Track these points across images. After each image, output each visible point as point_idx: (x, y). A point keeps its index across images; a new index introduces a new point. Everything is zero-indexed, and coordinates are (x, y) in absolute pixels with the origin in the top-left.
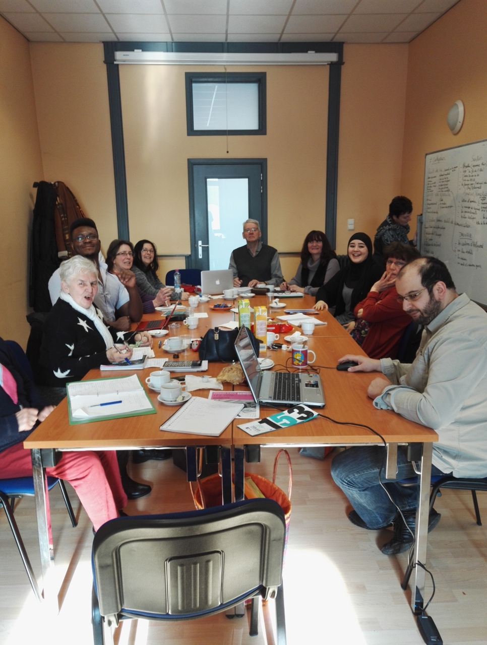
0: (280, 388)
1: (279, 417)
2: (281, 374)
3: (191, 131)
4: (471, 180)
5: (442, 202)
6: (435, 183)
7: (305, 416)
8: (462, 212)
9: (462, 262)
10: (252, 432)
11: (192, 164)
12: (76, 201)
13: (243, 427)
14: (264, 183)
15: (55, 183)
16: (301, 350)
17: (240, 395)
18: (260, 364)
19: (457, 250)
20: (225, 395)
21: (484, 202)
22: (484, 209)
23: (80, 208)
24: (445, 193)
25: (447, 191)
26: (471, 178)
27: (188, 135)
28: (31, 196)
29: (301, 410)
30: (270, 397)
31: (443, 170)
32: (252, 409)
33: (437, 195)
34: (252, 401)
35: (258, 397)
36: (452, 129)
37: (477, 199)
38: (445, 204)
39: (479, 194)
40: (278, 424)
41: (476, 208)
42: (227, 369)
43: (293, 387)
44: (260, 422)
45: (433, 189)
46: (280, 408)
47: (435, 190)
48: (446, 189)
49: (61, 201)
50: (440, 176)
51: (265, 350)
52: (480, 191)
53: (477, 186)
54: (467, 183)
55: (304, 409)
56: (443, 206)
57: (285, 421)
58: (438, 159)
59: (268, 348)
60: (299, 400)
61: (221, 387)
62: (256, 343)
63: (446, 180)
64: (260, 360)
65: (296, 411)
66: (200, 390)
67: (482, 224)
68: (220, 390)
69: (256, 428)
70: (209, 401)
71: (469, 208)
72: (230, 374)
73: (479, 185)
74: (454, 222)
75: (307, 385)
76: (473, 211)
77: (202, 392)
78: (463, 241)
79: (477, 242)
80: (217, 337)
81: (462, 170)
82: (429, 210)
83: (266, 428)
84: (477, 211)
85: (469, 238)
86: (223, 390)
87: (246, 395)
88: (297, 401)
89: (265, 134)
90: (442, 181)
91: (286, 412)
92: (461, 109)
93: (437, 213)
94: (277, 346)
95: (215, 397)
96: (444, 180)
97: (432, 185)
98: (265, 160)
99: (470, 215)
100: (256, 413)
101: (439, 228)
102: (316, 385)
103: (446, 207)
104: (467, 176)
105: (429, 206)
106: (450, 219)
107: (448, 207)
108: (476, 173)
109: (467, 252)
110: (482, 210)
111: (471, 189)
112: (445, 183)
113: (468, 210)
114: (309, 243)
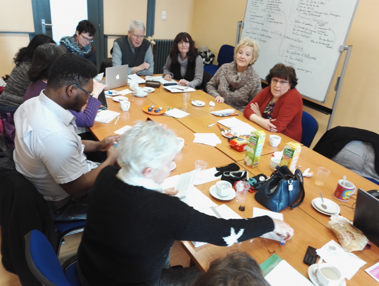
4: (308, 8)
5: (271, 17)
8: (294, 30)
19: (285, 56)
21: (322, 27)
22: (321, 33)
24: (275, 11)
25: (277, 10)
26: (309, 6)
37: (314, 23)
39: (316, 21)
41: (311, 29)
45: (257, 5)
47: (261, 6)
48: (277, 9)
53: (315, 14)
54: (303, 9)
56: (271, 20)
63: (278, 1)
67: (317, 43)
71: (303, 28)
73: (318, 14)
74: (283, 35)
76: (308, 31)
78: (292, 51)
79: (309, 55)
82: (252, 20)
84: (312, 32)
85: (300, 50)
90: (271, 1)
93: (262, 24)
97: (257, 2)
99: (304, 34)
101: (263, 35)
103: (274, 22)
104: (303, 4)
105: (252, 17)
106: (278, 31)
107: (277, 23)
108: (316, 5)
109: (296, 59)
110: (319, 33)
111: (308, 15)
112: (277, 4)
113: (301, 29)
114: (178, 44)
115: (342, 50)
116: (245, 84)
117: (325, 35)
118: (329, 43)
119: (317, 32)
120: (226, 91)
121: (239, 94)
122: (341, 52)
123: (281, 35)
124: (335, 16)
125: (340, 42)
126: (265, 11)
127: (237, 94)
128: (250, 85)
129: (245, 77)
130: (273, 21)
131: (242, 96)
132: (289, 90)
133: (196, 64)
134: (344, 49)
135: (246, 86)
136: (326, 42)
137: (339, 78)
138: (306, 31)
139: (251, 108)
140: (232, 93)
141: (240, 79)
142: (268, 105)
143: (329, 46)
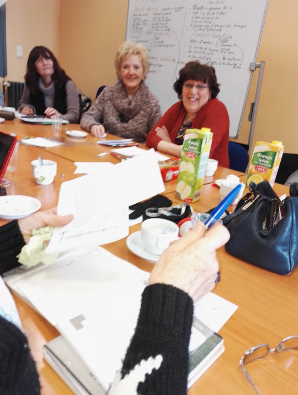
4: (205, 22)
5: (160, 40)
6: (145, 21)
8: (190, 52)
22: (225, 51)
24: (163, 31)
25: (166, 30)
26: (206, 20)
31: (160, 9)
37: (214, 40)
39: (217, 36)
41: (211, 49)
45: (140, 27)
47: (146, 28)
48: (165, 28)
50: (154, 14)
53: (215, 28)
54: (198, 24)
56: (160, 44)
63: (165, 19)
67: (220, 64)
71: (201, 48)
74: (176, 61)
76: (207, 51)
84: (213, 52)
90: (157, 19)
96: (161, 19)
97: (140, 23)
99: (203, 55)
103: (164, 46)
104: (199, 18)
106: (170, 57)
107: (168, 46)
108: (214, 16)
110: (222, 51)
111: (206, 31)
112: (165, 22)
113: (199, 50)
114: (36, 62)
115: (254, 69)
116: (141, 109)
117: (230, 53)
118: (236, 62)
119: (219, 50)
120: (116, 122)
121: (135, 124)
122: (252, 71)
123: (174, 61)
124: (240, 27)
125: (250, 59)
126: (150, 33)
127: (131, 125)
128: (148, 110)
129: (140, 99)
130: (163, 44)
131: (140, 126)
132: (209, 100)
133: (68, 92)
134: (256, 68)
135: (142, 112)
136: (232, 62)
137: (253, 105)
138: (206, 51)
139: (157, 134)
140: (126, 125)
141: (133, 103)
142: (182, 127)
143: (236, 66)
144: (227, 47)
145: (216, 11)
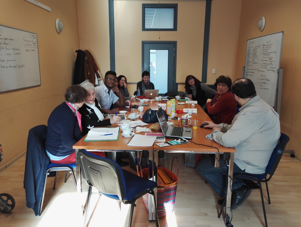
0: (175, 132)
1: (172, 142)
2: (176, 127)
3: (144, 29)
4: (266, 51)
5: (254, 61)
6: (251, 53)
7: (183, 141)
8: (262, 65)
9: (261, 87)
10: (161, 146)
11: (144, 43)
12: (93, 58)
13: (158, 144)
14: (175, 52)
15: (85, 51)
16: (185, 118)
17: (158, 134)
18: (168, 124)
19: (259, 82)
20: (151, 134)
21: (271, 61)
22: (271, 64)
23: (95, 61)
24: (255, 57)
26: (266, 50)
27: (143, 30)
28: (74, 56)
29: (182, 139)
30: (170, 135)
31: (254, 47)
32: (162, 139)
33: (252, 58)
34: (163, 136)
35: (165, 134)
36: (260, 29)
37: (268, 59)
38: (255, 62)
39: (269, 58)
40: (172, 144)
41: (267, 63)
42: (154, 124)
43: (180, 132)
44: (165, 143)
46: (174, 138)
47: (251, 56)
48: (255, 55)
49: (87, 59)
50: (253, 49)
51: (171, 119)
52: (269, 56)
53: (268, 54)
54: (264, 52)
55: (183, 139)
57: (175, 143)
58: (252, 42)
59: (172, 119)
60: (182, 136)
61: (151, 131)
62: (167, 116)
63: (256, 51)
64: (168, 122)
65: (180, 140)
66: (142, 132)
67: (270, 70)
68: (150, 132)
69: (163, 145)
70: (145, 136)
71: (265, 63)
72: (155, 126)
73: (269, 54)
74: (258, 70)
75: (186, 131)
76: (266, 65)
77: (142, 133)
78: (261, 78)
79: (267, 79)
80: (150, 113)
81: (262, 47)
82: (248, 65)
83: (167, 145)
85: (264, 77)
86: (152, 132)
87: (160, 134)
88: (181, 136)
89: (176, 30)
90: (254, 52)
91: (175, 140)
92: (264, 20)
93: (251, 66)
94: (176, 118)
95: (147, 135)
96: (255, 51)
97: (249, 54)
98: (176, 42)
99: (265, 67)
100: (164, 140)
101: (252, 72)
102: (190, 132)
104: (264, 50)
105: (248, 63)
106: (256, 68)
108: (268, 48)
109: (263, 83)
111: (266, 55)
112: (255, 53)
113: (264, 64)
117: (272, 65)
118: (274, 69)
119: (269, 64)
122: (278, 73)
124: (275, 53)
125: (278, 68)
136: (273, 69)
137: (278, 90)
143: (274, 71)
144: (271, 62)
145: (268, 46)
